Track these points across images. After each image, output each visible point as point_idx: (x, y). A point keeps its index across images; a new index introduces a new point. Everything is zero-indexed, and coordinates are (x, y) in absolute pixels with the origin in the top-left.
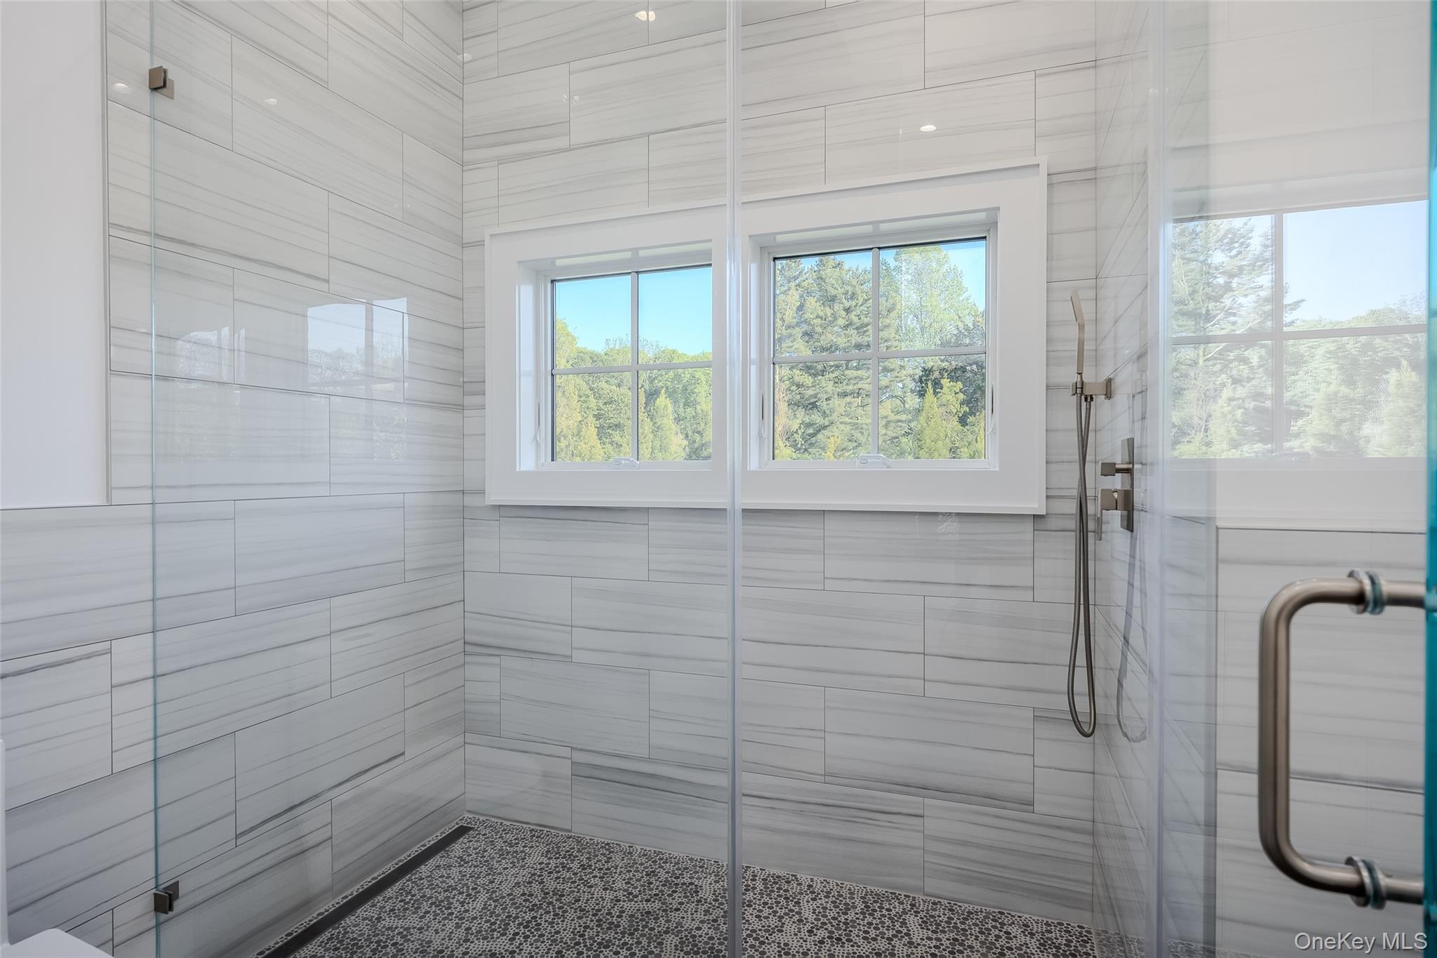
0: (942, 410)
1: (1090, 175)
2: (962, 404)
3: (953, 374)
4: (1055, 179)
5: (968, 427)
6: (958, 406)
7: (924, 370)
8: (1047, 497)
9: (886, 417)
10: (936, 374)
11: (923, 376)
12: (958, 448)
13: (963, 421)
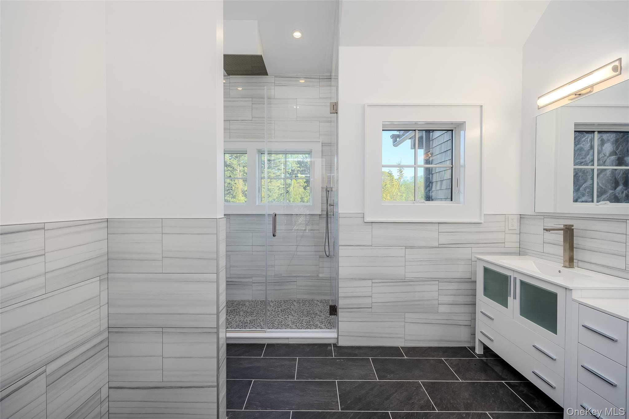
0: (298, 185)
1: (330, 144)
2: (305, 183)
3: (301, 172)
4: (323, 144)
5: (306, 190)
6: (303, 183)
7: (292, 170)
8: (322, 211)
9: (279, 186)
10: (296, 172)
11: (291, 172)
12: (303, 197)
13: (305, 188)
